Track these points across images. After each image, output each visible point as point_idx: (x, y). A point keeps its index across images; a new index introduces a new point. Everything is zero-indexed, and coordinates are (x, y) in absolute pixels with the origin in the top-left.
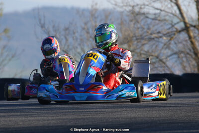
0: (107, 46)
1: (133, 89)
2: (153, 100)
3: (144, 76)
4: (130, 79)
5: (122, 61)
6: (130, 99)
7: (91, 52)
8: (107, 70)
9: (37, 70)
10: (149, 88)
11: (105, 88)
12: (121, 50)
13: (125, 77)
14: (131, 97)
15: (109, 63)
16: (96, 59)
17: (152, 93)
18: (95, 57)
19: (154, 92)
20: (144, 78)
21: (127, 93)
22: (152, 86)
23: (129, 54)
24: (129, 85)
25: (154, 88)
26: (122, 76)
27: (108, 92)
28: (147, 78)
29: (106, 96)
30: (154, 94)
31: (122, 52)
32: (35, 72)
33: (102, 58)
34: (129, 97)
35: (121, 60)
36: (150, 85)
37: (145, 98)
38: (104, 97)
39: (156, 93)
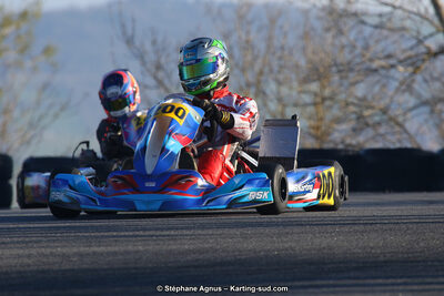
0: (208, 88)
1: (265, 184)
2: (307, 209)
3: (287, 154)
4: (255, 163)
5: (237, 117)
6: (256, 208)
7: (170, 101)
8: (205, 140)
9: (88, 143)
10: (298, 181)
11: (201, 182)
12: (235, 98)
13: (243, 158)
14: (259, 202)
15: (208, 124)
16: (181, 117)
17: (305, 192)
18: (180, 114)
19: (309, 192)
20: (285, 159)
21: (250, 193)
22: (303, 178)
23: (252, 105)
24: (252, 175)
25: (310, 182)
26: (236, 156)
27: (208, 191)
28: (294, 159)
29: (203, 200)
30: (309, 196)
31: (237, 102)
32: (84, 147)
33: (194, 115)
34: (255, 201)
35: (235, 115)
36: (300, 176)
37: (290, 205)
38: (199, 202)
39: (313, 195)
